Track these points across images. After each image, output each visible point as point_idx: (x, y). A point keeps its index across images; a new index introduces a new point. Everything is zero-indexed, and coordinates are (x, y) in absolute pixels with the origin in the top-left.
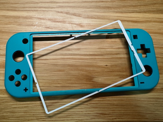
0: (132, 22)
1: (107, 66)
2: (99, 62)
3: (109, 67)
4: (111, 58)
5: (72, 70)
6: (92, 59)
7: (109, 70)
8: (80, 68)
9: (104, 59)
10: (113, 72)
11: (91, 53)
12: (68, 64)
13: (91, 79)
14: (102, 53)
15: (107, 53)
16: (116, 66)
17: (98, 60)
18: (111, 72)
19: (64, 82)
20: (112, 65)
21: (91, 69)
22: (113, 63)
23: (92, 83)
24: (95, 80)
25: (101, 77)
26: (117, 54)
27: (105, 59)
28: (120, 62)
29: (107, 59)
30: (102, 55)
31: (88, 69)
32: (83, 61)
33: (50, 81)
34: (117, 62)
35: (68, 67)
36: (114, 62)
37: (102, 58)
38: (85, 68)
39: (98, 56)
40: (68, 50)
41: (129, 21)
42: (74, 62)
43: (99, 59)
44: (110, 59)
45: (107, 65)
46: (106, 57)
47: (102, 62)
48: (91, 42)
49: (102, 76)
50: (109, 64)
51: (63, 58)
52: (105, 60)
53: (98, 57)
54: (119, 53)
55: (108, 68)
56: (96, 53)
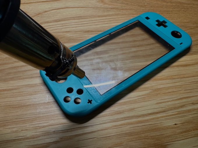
0: (181, 66)
1: (177, 125)
2: (164, 121)
4: (177, 113)
5: (133, 141)
6: (153, 119)
7: (181, 131)
8: (143, 135)
9: (169, 116)
11: (150, 112)
12: (125, 132)
14: (164, 109)
15: (169, 108)
17: (161, 119)
18: (185, 132)
20: (182, 122)
25: (175, 142)
27: (171, 115)
28: (191, 116)
29: (173, 115)
30: (164, 112)
32: (143, 124)
35: (126, 137)
36: (184, 118)
37: (166, 115)
38: (148, 133)
39: (159, 113)
40: (118, 113)
41: (178, 65)
42: (132, 129)
43: (163, 117)
45: (176, 123)
46: (170, 113)
47: (168, 120)
48: (144, 97)
49: (177, 140)
50: (178, 121)
51: (115, 126)
53: (160, 116)
54: (184, 105)
55: (178, 127)
56: (156, 111)
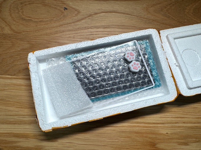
3: (169, 135)
10: (173, 139)
13: (154, 145)
16: (175, 134)
19: (131, 147)
21: (154, 136)
22: (173, 131)
23: (155, 148)
24: (158, 146)
26: (176, 123)
31: (151, 136)
33: (120, 146)
34: (177, 131)
44: (170, 127)
52: (166, 128)
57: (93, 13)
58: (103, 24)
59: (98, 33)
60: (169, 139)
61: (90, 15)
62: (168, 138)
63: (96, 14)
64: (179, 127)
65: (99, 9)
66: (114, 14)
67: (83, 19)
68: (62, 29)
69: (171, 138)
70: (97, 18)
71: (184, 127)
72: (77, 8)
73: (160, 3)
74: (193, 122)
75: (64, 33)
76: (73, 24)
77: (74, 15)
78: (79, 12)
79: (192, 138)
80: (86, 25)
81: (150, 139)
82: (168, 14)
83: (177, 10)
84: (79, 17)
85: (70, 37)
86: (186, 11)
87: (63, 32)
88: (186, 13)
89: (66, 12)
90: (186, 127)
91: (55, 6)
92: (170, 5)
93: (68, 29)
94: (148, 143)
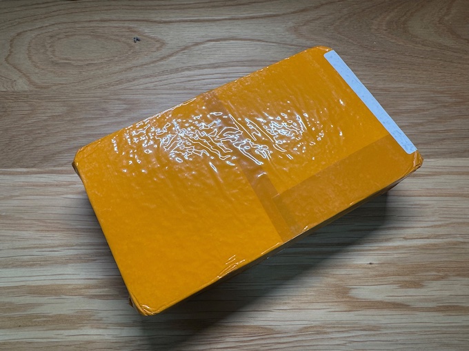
57: (190, 44)
58: (212, 61)
59: (203, 77)
60: (376, 276)
61: (186, 48)
62: (374, 273)
63: (197, 44)
64: (396, 248)
65: (203, 37)
66: (232, 41)
67: (171, 55)
68: (131, 75)
69: (381, 273)
70: (199, 52)
71: (406, 247)
72: (159, 37)
73: (320, 18)
74: (424, 236)
75: (136, 82)
76: (152, 65)
77: (154, 49)
78: (163, 44)
79: (428, 271)
80: (179, 65)
81: (335, 280)
82: (339, 35)
83: (355, 27)
84: (164, 51)
85: (147, 89)
86: (373, 27)
87: (134, 80)
88: (372, 30)
89: (137, 46)
90: (411, 247)
91: (117, 38)
92: (339, 19)
93: (142, 74)
94: (331, 289)
